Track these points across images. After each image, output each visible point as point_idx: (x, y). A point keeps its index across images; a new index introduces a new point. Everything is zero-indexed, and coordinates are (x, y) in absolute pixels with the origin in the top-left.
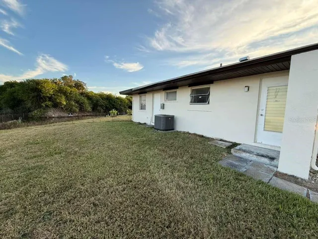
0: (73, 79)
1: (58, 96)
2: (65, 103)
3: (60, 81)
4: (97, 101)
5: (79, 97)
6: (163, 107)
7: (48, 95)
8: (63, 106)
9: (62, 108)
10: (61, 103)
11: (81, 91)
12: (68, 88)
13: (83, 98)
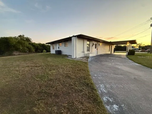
0: (25, 37)
1: (18, 45)
2: (21, 48)
3: (18, 38)
4: (37, 47)
5: (28, 45)
6: (59, 48)
7: (13, 45)
8: (20, 50)
9: (20, 51)
10: (19, 48)
11: (29, 42)
12: (23, 41)
13: (30, 46)
